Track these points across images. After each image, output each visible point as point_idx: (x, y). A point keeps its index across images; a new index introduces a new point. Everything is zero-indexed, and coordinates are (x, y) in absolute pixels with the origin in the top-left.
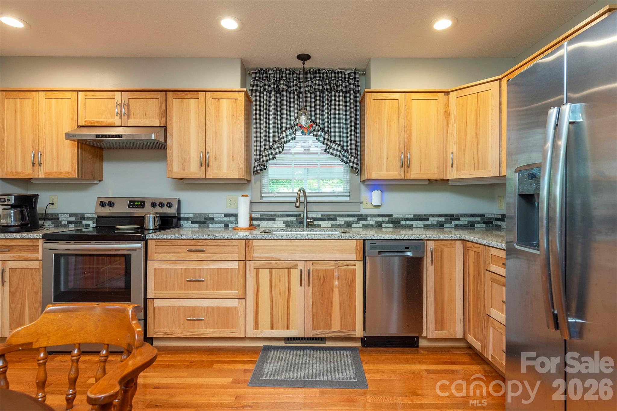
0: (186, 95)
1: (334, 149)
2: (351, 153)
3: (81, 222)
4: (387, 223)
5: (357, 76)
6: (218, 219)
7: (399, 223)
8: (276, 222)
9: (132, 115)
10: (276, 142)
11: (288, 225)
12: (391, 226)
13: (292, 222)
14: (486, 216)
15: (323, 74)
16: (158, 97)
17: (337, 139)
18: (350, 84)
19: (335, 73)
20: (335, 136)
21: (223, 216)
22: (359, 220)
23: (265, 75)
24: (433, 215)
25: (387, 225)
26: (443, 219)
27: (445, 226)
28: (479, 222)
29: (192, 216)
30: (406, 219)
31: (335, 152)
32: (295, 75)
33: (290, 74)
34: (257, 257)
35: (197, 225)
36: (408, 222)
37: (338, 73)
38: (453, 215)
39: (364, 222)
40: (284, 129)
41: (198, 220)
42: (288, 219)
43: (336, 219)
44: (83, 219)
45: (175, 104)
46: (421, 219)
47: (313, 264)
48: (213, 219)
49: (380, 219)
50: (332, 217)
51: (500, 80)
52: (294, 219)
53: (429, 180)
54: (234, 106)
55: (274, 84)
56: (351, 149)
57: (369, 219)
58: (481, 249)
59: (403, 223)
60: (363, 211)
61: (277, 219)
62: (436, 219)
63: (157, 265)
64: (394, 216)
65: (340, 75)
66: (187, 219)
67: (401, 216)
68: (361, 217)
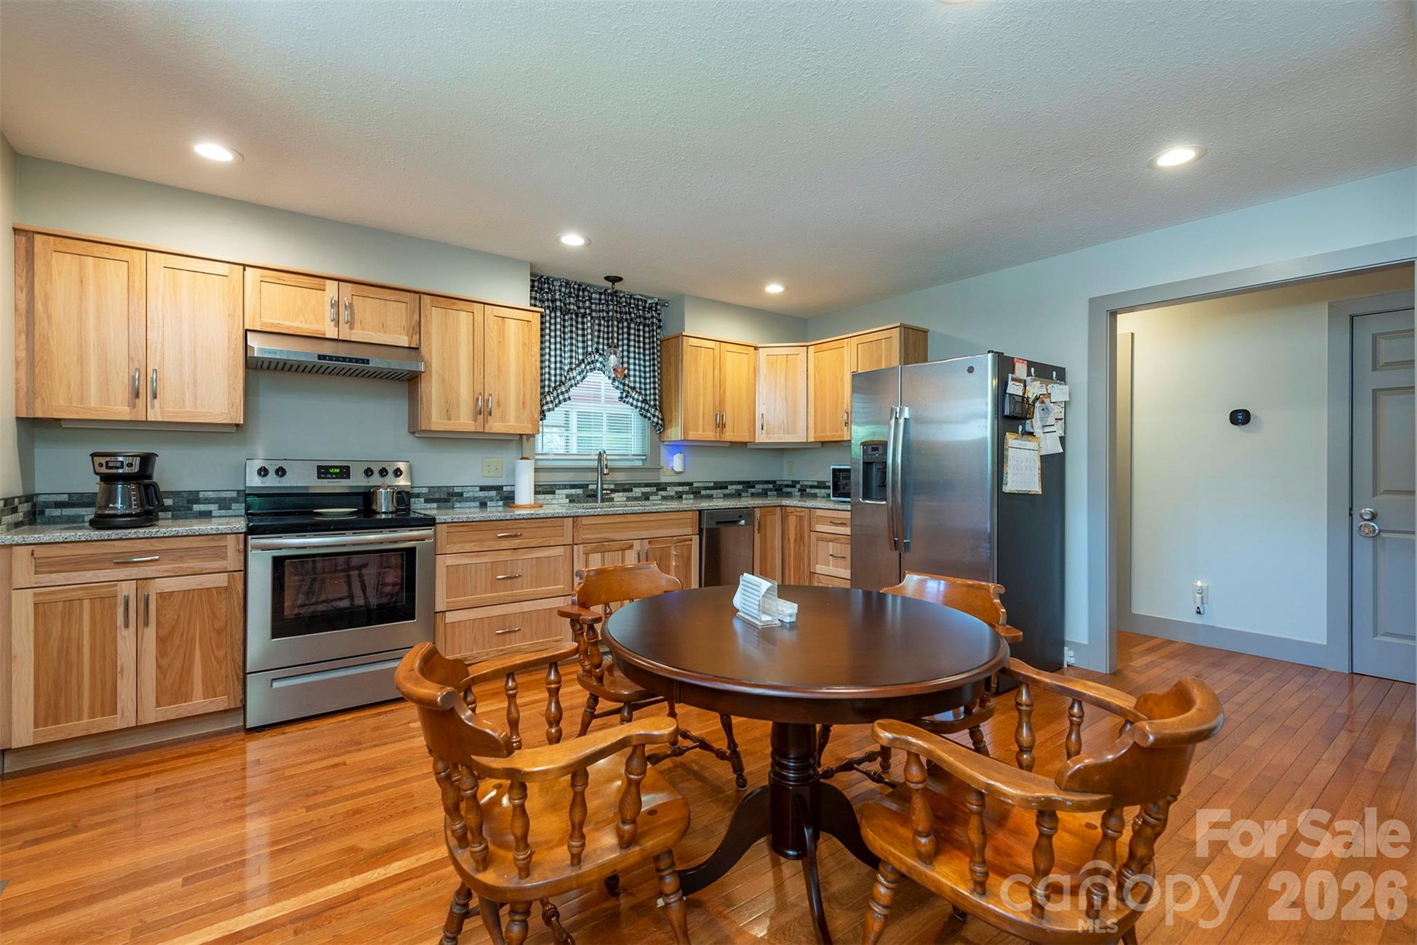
0: (454, 304)
1: (633, 399)
2: (655, 405)
3: (191, 509)
4: (687, 493)
5: (659, 307)
6: (470, 494)
7: (700, 493)
8: (556, 496)
9: (357, 324)
10: (564, 384)
11: (572, 499)
12: (692, 496)
13: (578, 495)
14: (778, 482)
15: (621, 298)
16: (406, 300)
17: (638, 385)
18: (652, 317)
19: (634, 299)
20: (635, 382)
21: (478, 489)
22: (658, 490)
23: (546, 286)
24: (732, 483)
25: (687, 496)
26: (740, 487)
27: (743, 494)
28: (771, 490)
29: (425, 490)
30: (707, 488)
31: (635, 403)
32: (586, 293)
33: (579, 290)
34: (587, 539)
35: (435, 505)
36: (708, 492)
37: (638, 300)
38: (749, 482)
39: (663, 493)
40: (574, 366)
41: (437, 496)
42: (573, 491)
43: (631, 491)
44: (198, 501)
45: (435, 316)
46: (721, 488)
47: (649, 543)
48: (461, 494)
49: (680, 489)
50: (627, 487)
51: (807, 346)
52: (579, 491)
53: (731, 442)
54: (526, 330)
55: (561, 301)
56: (655, 400)
57: (668, 489)
58: (805, 513)
59: (703, 492)
60: (663, 479)
61: (557, 491)
62: (734, 487)
63: (450, 560)
64: (695, 485)
65: (640, 303)
66: (418, 496)
67: (701, 485)
68: (660, 487)
